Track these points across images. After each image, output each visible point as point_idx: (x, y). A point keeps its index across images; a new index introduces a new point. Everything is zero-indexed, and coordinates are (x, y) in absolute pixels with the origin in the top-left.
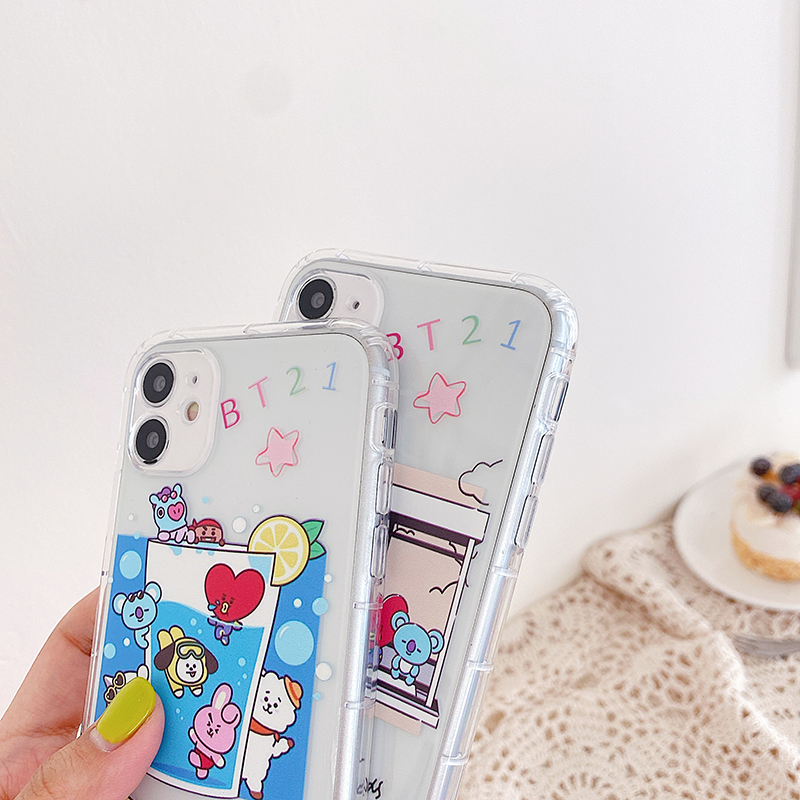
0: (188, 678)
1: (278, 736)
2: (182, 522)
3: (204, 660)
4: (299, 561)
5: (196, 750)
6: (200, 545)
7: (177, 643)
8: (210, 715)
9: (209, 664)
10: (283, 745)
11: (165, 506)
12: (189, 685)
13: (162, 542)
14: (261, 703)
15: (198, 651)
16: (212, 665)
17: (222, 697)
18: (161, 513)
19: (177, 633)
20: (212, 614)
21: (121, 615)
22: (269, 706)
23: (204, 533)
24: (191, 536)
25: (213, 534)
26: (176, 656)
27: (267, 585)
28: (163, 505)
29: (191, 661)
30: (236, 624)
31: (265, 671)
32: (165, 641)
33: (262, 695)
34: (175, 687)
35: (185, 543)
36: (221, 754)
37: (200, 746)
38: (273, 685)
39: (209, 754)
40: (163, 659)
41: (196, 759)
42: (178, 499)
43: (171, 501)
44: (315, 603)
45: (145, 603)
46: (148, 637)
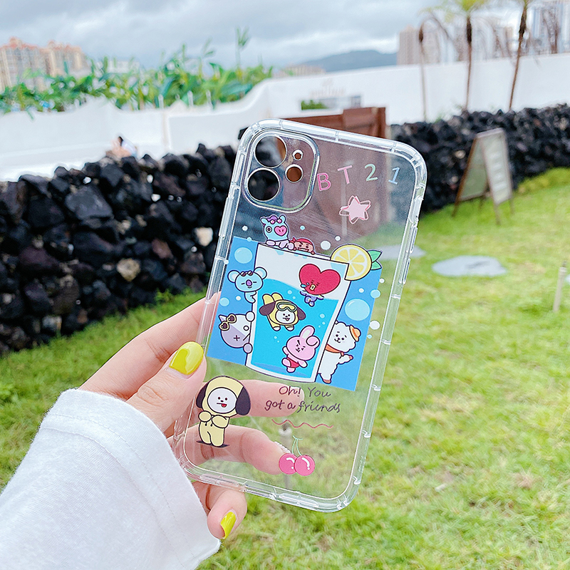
0: (285, 321)
1: (343, 354)
2: (285, 237)
3: (296, 313)
4: (364, 270)
5: (287, 358)
6: (297, 252)
7: (277, 302)
8: (298, 341)
9: (299, 315)
10: (346, 358)
11: (273, 226)
12: (285, 325)
13: (269, 246)
14: (333, 337)
15: (292, 308)
16: (301, 315)
17: (307, 332)
18: (269, 229)
19: (277, 297)
20: (304, 289)
21: (235, 283)
22: (339, 339)
23: (300, 246)
24: (291, 246)
25: (307, 247)
26: (276, 309)
27: (342, 279)
28: (271, 225)
29: (287, 312)
30: (319, 297)
31: (337, 322)
32: (268, 300)
33: (334, 333)
34: (274, 325)
35: (287, 250)
36: (305, 361)
37: (290, 356)
38: (342, 329)
39: (296, 360)
40: (266, 310)
41: (287, 363)
42: (283, 224)
43: (276, 224)
44: (373, 291)
45: (254, 278)
46: (255, 297)
